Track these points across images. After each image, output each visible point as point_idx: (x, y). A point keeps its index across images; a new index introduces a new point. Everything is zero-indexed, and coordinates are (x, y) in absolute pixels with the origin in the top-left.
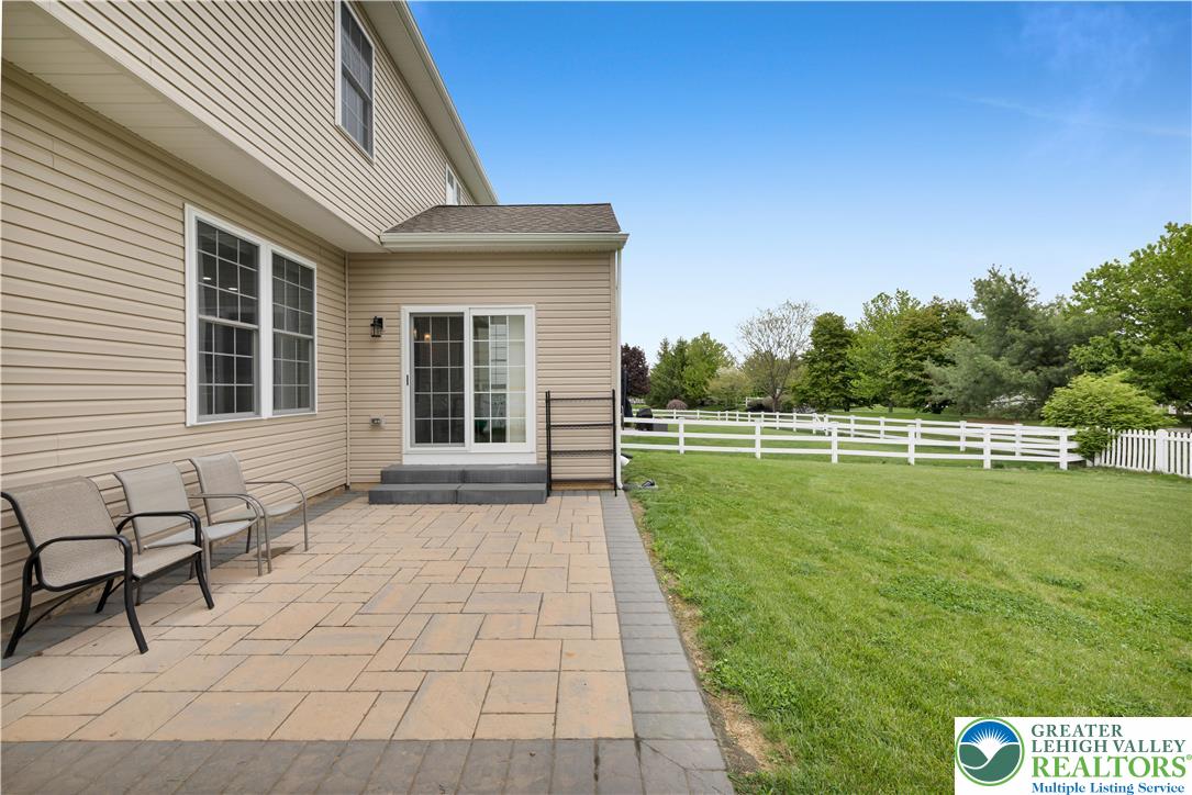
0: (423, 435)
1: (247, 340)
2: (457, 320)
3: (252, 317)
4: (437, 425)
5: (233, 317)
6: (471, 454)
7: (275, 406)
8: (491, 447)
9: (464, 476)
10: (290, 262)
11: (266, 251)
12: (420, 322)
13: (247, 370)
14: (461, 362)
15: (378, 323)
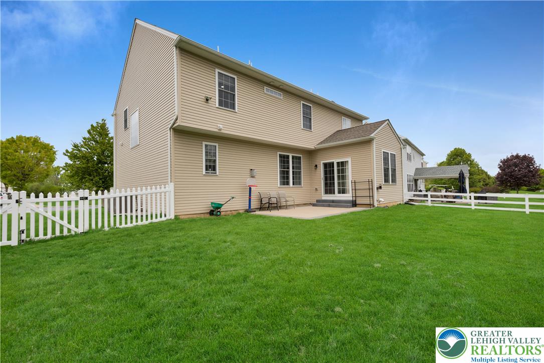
0: (326, 192)
1: (288, 172)
2: (333, 163)
3: (288, 168)
4: (329, 189)
5: (285, 168)
6: (337, 196)
7: (293, 184)
8: (341, 195)
9: (333, 201)
10: (296, 156)
11: (291, 155)
12: (325, 165)
13: (288, 178)
14: (333, 174)
15: (316, 166)
